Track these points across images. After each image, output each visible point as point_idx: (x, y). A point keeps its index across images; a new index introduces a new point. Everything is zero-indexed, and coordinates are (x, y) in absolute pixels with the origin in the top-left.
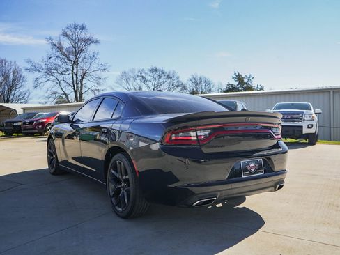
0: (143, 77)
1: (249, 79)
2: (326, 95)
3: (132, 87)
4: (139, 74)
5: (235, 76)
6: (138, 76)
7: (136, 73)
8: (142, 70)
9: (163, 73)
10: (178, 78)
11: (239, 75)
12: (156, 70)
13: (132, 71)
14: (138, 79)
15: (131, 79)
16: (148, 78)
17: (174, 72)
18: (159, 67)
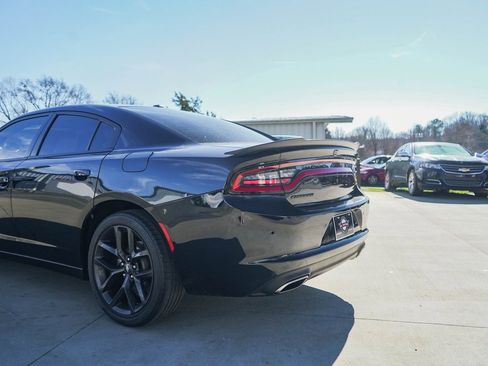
0: (28, 92)
1: (196, 103)
2: (308, 127)
3: (9, 107)
4: (23, 88)
5: (176, 99)
6: (20, 90)
7: (17, 85)
8: (28, 81)
9: (63, 87)
10: (88, 96)
11: (182, 97)
12: (52, 83)
13: (9, 81)
14: (21, 95)
15: (8, 95)
16: (38, 94)
17: (81, 88)
18: (56, 78)
